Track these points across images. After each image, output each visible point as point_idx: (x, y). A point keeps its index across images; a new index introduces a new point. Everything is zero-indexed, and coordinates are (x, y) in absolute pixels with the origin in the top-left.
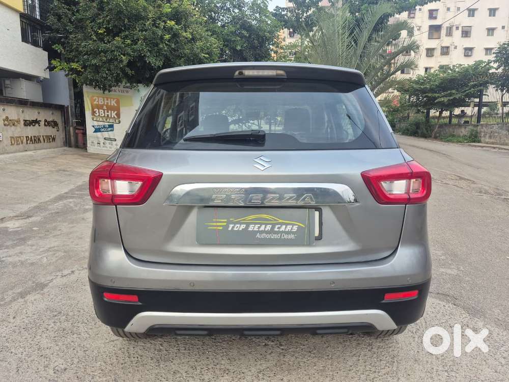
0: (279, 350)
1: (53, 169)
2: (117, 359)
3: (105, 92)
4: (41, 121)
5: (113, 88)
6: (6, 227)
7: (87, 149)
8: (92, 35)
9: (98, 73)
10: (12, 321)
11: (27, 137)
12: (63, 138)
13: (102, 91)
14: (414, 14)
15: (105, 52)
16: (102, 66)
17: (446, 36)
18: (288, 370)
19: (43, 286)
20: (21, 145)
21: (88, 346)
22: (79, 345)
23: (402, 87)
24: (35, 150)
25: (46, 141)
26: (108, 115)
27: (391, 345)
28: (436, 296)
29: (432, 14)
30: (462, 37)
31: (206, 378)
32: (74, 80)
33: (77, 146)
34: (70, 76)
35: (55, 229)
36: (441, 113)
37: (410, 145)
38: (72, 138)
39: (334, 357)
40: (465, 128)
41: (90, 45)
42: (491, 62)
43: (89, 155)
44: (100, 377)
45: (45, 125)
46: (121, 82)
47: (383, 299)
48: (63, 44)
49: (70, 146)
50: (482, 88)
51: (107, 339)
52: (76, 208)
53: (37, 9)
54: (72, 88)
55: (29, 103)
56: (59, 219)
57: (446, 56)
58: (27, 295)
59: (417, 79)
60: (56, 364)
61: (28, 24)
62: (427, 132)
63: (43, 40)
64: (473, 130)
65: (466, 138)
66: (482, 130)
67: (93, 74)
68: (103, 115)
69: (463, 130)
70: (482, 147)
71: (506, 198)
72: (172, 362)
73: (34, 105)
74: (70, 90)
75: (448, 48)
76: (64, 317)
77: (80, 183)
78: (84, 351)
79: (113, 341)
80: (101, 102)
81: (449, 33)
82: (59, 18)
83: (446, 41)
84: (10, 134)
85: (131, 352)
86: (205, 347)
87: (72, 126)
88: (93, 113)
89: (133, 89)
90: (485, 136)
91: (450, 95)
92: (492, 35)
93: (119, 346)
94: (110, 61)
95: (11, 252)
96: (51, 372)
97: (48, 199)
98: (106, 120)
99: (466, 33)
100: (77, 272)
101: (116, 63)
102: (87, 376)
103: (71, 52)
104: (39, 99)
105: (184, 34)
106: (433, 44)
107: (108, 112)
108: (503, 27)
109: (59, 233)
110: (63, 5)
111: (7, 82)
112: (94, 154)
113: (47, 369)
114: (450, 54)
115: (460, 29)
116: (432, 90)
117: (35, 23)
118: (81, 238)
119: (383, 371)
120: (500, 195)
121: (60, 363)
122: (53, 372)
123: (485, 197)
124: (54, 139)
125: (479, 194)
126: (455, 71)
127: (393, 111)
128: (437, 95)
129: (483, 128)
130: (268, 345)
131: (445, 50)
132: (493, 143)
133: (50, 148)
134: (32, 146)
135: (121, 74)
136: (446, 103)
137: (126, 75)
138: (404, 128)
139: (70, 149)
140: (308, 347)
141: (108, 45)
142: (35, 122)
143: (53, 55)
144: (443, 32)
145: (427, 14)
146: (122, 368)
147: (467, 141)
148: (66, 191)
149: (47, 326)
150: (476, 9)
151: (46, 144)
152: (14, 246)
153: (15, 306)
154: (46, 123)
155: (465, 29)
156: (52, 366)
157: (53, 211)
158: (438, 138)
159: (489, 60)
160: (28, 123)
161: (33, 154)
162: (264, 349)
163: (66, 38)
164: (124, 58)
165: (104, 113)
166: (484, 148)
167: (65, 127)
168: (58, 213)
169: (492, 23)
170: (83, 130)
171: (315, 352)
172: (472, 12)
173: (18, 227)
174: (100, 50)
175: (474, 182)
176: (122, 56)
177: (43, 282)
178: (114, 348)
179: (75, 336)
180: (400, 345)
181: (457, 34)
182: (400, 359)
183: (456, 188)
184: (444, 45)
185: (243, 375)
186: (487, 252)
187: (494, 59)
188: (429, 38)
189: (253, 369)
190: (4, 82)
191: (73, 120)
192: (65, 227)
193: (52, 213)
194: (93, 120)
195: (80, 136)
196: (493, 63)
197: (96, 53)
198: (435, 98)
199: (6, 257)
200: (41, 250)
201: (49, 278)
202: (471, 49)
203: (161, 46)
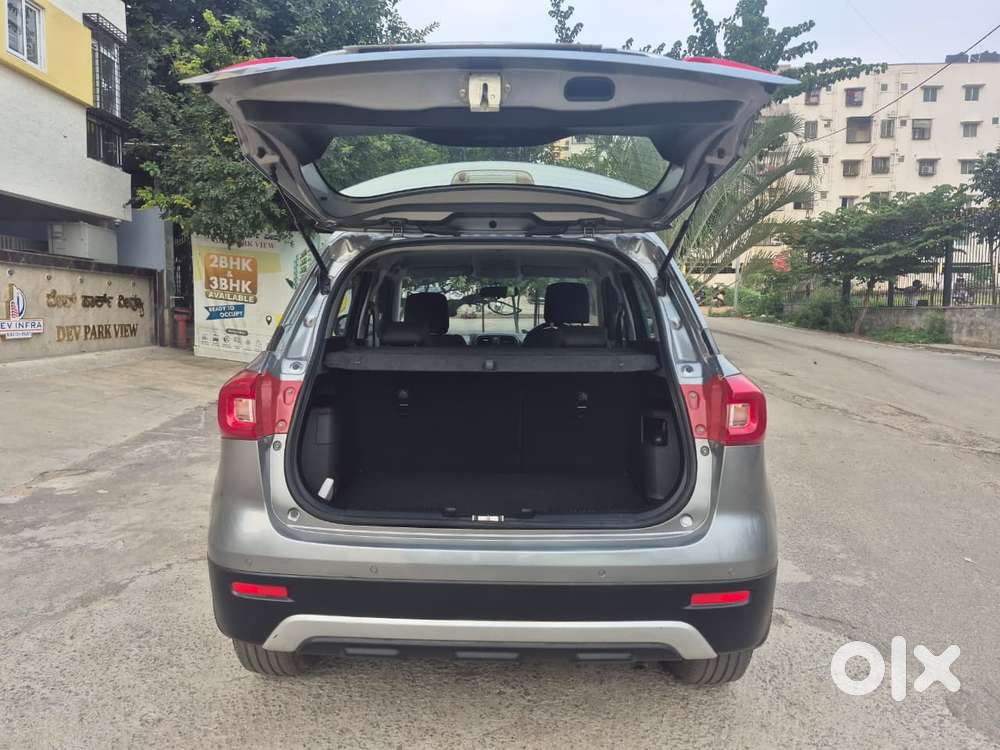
0: (523, 702)
1: (131, 386)
2: (245, 708)
3: (232, 247)
4: (112, 298)
5: (246, 239)
6: (49, 489)
7: (193, 350)
8: (212, 145)
9: (221, 212)
10: (69, 642)
11: (86, 327)
12: (151, 329)
13: (226, 246)
14: (818, 96)
15: (234, 175)
16: (228, 201)
17: (882, 137)
18: (536, 734)
19: (118, 589)
20: (75, 341)
21: (197, 686)
22: (182, 684)
23: (794, 236)
24: (101, 350)
25: (119, 335)
26: (234, 288)
27: (722, 700)
28: (818, 621)
29: (853, 98)
30: (914, 139)
31: (395, 741)
32: (177, 227)
33: (175, 345)
34: (169, 219)
35: (136, 493)
36: (871, 285)
37: (809, 348)
38: (167, 330)
39: (618, 716)
40: (920, 314)
41: (208, 163)
42: (967, 188)
43: (197, 361)
44: (217, 734)
45: (120, 305)
46: (262, 229)
47: (689, 604)
48: (159, 161)
49: (162, 344)
50: (949, 237)
51: (228, 676)
52: (173, 457)
53: (118, 101)
54: (172, 239)
55: (94, 266)
56: (143, 475)
57: (884, 176)
58: (91, 602)
59: (821, 221)
60: (144, 711)
61: (99, 126)
62: (845, 321)
63: (125, 153)
64: (936, 320)
65: (923, 334)
66: (954, 319)
67: (211, 215)
68: (226, 288)
69: (915, 318)
70: (954, 351)
71: (986, 450)
72: (338, 715)
73: (102, 269)
74: (168, 242)
75: (885, 160)
76: (156, 639)
77: (180, 413)
78: (191, 693)
79: (239, 679)
80: (223, 264)
81: (888, 130)
82: (155, 114)
83: (882, 148)
84: (57, 321)
85: (269, 697)
86: (395, 693)
87: (168, 307)
88: (208, 284)
89: (282, 242)
90: (959, 331)
91: (888, 251)
92: (974, 134)
93: (249, 687)
94: (243, 192)
95: (62, 530)
96: (137, 723)
97: (123, 440)
98: (231, 297)
99: (921, 132)
100: (176, 567)
101: (253, 195)
102: (195, 732)
103: (172, 174)
104: (111, 258)
105: (378, 144)
106: (857, 152)
107: (235, 282)
108: (995, 121)
109: (144, 499)
110: (163, 93)
111: (58, 228)
112: (204, 359)
113: (129, 718)
114: (891, 170)
115: (909, 123)
116: (851, 242)
117: (110, 123)
118: (183, 509)
119: (704, 741)
120: (974, 443)
121: (151, 711)
122: (140, 723)
123: (944, 448)
124: (134, 331)
125: (933, 442)
126: (896, 205)
127: (779, 280)
128: (861, 251)
129: (954, 315)
130: (504, 693)
131: (881, 165)
132: (975, 345)
133: (126, 348)
134: (94, 343)
135: (262, 215)
136: (881, 267)
137: (271, 216)
138: (800, 314)
139: (162, 349)
140: (574, 699)
141: (240, 164)
142: (104, 300)
143: (140, 180)
144: (876, 130)
145: (842, 98)
146: (254, 721)
147: (924, 340)
148: (156, 426)
149: (127, 652)
150: (940, 87)
151: (119, 341)
152: (64, 521)
153: (73, 619)
154: (122, 302)
155: (919, 124)
156: (137, 714)
157: (132, 462)
158: (868, 333)
159: (962, 185)
160: (91, 302)
161: (96, 358)
162: (498, 700)
163: (166, 149)
164: (268, 186)
165: (228, 283)
166: (958, 355)
167: (156, 310)
168: (141, 464)
169: (971, 112)
170: (187, 314)
171: (585, 706)
172: (931, 93)
173: (72, 489)
174: (225, 171)
175: (925, 420)
176: (265, 183)
177: (117, 581)
178: (241, 691)
179: (175, 669)
180: (738, 700)
181: (903, 134)
182: (735, 722)
183: (889, 430)
184: (877, 154)
185: (458, 738)
186: (927, 549)
187: (971, 183)
188: (848, 142)
189: (476, 730)
190: (52, 228)
191: (170, 298)
192: (154, 490)
193: (130, 465)
194: (207, 297)
195: (181, 326)
196: (970, 190)
197: (218, 177)
198: (859, 257)
199: (53, 538)
200: (114, 528)
201: (129, 575)
202: (932, 162)
203: (336, 166)
